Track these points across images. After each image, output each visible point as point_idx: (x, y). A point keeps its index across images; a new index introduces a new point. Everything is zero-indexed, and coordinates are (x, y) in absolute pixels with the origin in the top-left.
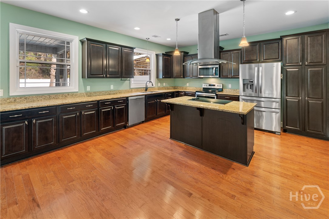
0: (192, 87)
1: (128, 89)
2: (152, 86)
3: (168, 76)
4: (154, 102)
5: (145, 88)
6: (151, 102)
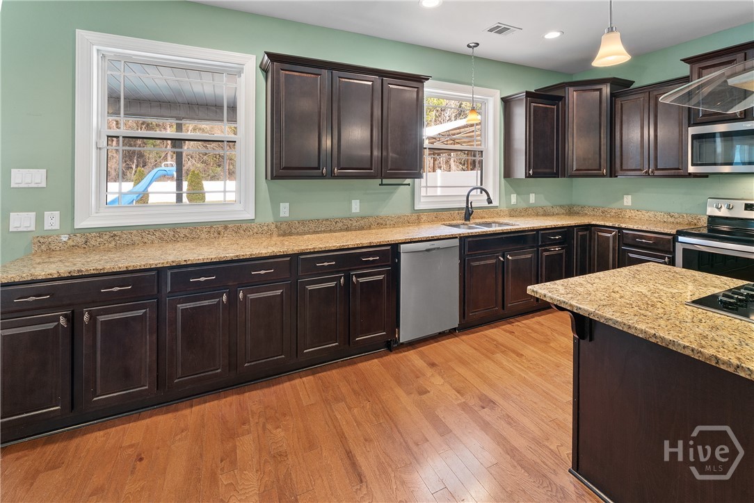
0: (648, 211)
1: (406, 211)
2: (486, 204)
3: (548, 171)
4: (494, 261)
5: (462, 209)
6: (482, 263)
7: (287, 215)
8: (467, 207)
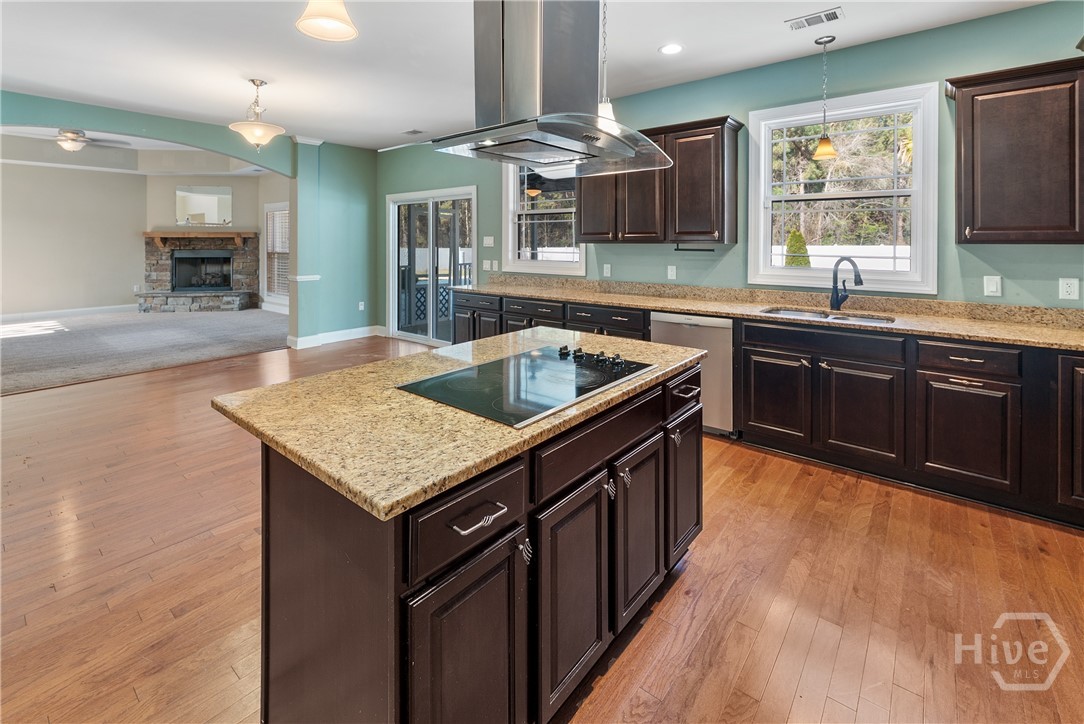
1: (738, 285)
4: (795, 364)
6: (771, 360)
7: (609, 275)
8: (835, 287)
